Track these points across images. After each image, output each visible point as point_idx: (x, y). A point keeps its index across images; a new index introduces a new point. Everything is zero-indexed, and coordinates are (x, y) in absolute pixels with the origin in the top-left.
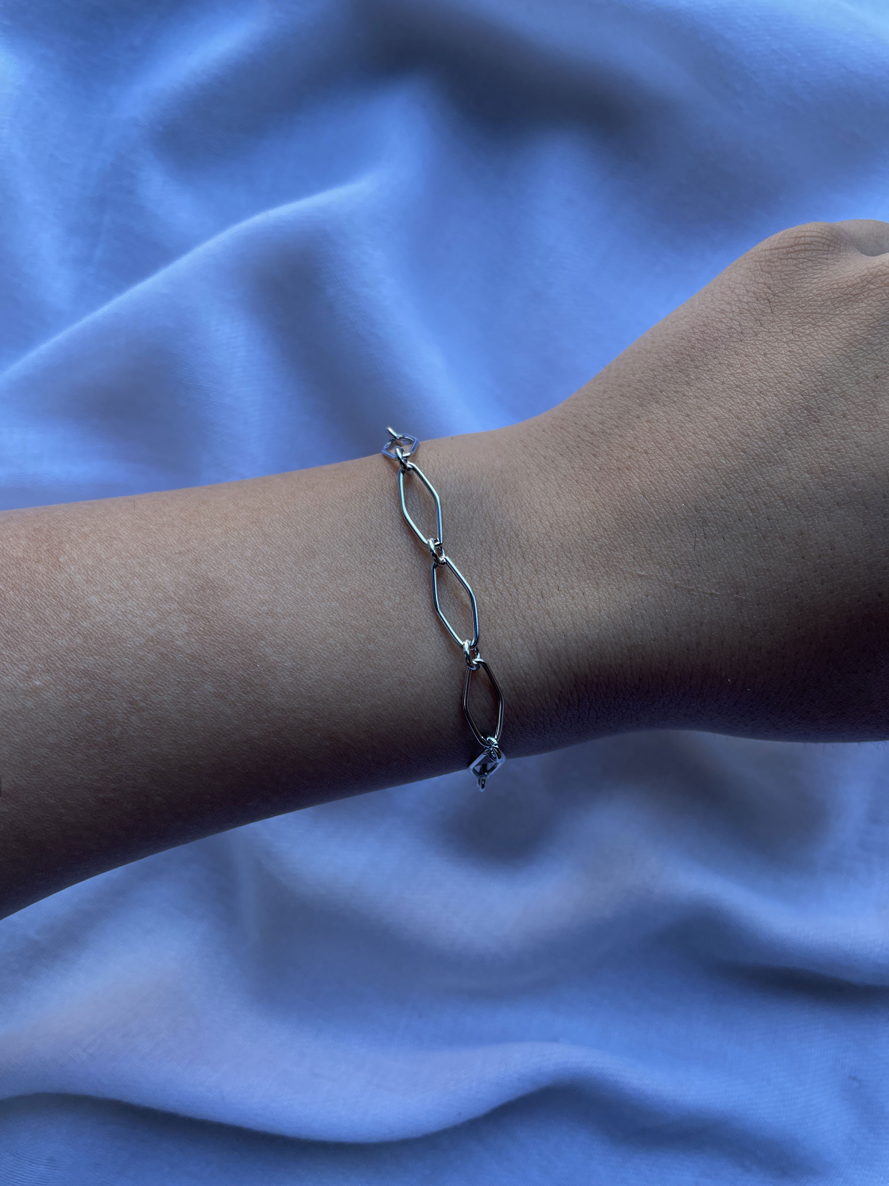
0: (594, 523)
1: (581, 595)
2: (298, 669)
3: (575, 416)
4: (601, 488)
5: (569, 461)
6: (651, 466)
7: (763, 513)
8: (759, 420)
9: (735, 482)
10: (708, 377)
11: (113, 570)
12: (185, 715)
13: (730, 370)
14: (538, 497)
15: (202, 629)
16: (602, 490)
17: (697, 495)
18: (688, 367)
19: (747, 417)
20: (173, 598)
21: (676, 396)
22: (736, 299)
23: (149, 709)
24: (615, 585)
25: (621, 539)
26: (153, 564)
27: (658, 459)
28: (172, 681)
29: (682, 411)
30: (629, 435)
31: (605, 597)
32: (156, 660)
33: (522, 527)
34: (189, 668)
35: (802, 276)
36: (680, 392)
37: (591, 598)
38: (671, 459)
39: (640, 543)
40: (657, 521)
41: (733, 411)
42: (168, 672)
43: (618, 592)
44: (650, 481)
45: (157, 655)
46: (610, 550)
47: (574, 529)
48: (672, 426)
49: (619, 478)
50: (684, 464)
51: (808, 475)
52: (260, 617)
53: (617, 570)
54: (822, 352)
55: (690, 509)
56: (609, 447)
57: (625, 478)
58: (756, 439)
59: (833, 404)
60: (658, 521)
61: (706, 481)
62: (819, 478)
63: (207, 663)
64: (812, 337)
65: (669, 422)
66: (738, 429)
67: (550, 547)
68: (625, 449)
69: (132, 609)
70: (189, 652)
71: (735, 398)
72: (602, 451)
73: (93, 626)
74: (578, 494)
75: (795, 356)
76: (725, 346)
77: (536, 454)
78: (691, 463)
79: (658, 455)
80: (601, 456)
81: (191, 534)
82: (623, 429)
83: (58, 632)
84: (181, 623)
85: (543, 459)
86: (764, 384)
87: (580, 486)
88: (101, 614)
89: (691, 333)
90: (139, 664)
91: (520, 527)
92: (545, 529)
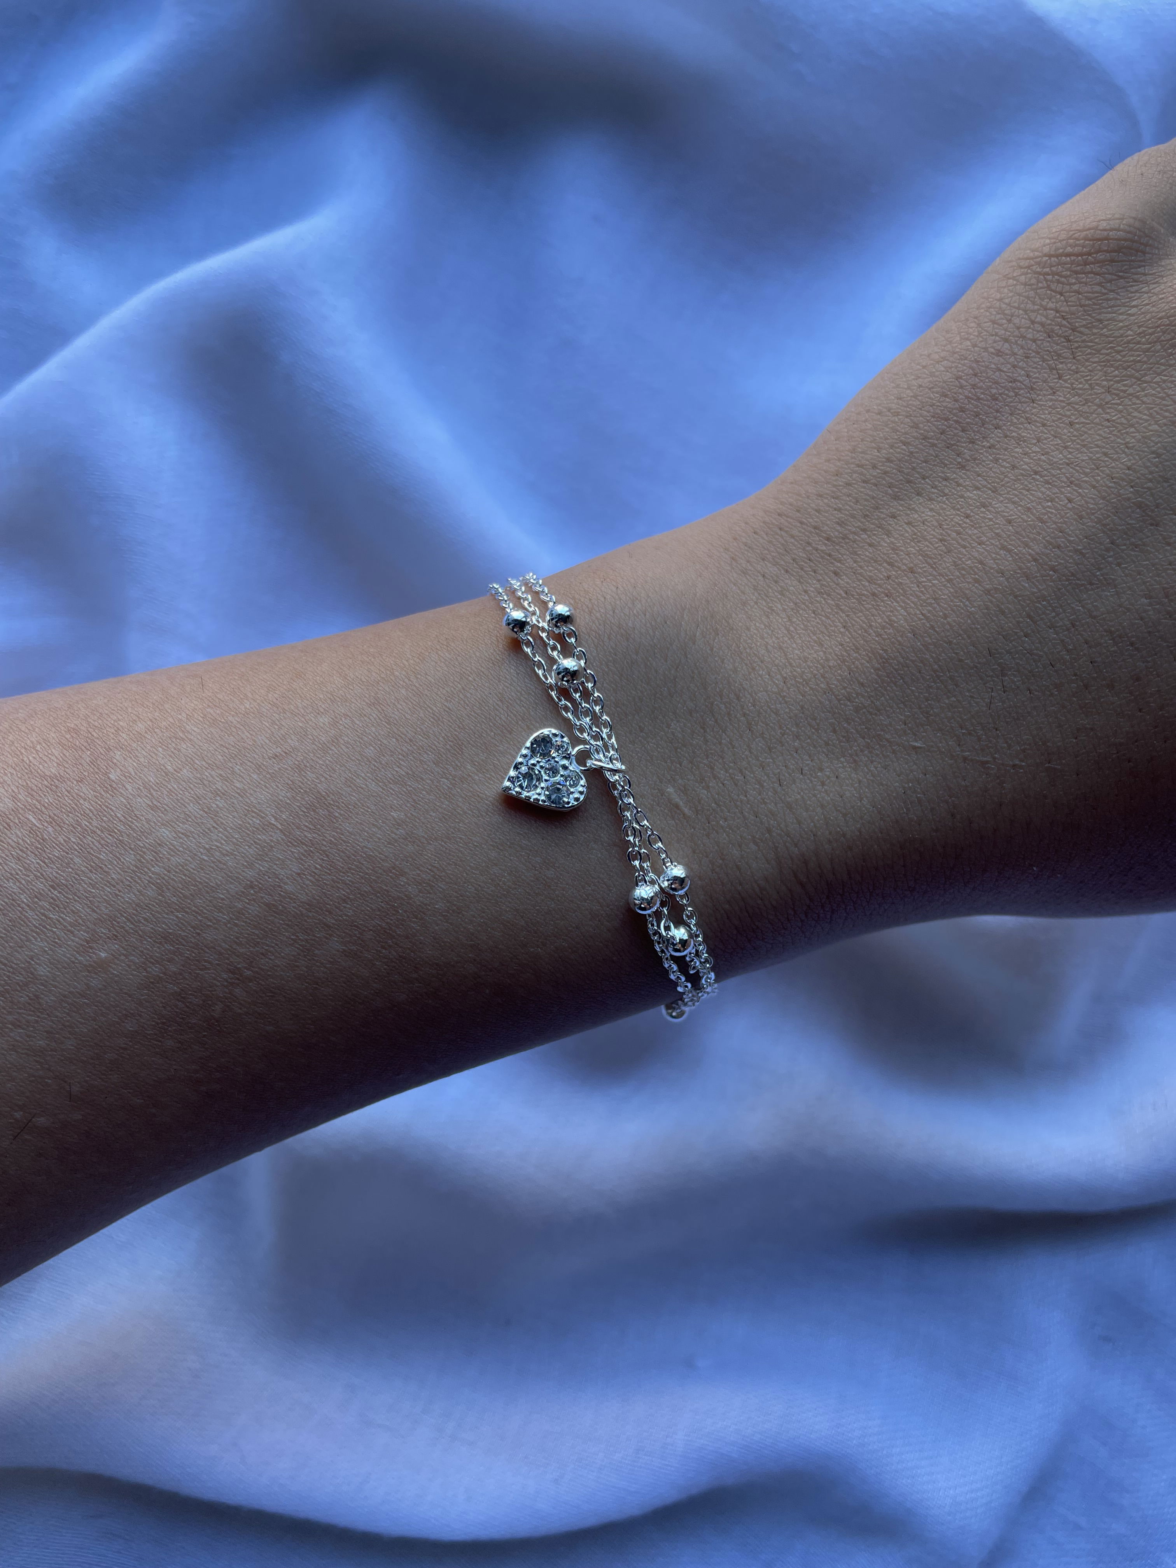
0: (846, 676)
1: (834, 779)
3: (798, 511)
4: (851, 623)
5: (800, 582)
6: (922, 592)
7: (1085, 655)
8: (1072, 524)
9: (1044, 613)
10: (990, 457)
11: (185, 788)
13: (1022, 448)
14: (762, 638)
15: (318, 866)
16: (853, 625)
17: (991, 633)
18: (958, 441)
19: (1053, 518)
20: (274, 825)
21: (946, 486)
24: (880, 763)
25: (885, 698)
26: (240, 775)
27: (930, 581)
28: (285, 939)
29: (958, 510)
30: (885, 545)
31: (868, 779)
32: (259, 912)
33: (744, 685)
34: (306, 921)
35: (1113, 302)
36: (952, 480)
37: (847, 782)
38: (949, 580)
39: (913, 703)
40: (935, 672)
41: (1035, 511)
42: (278, 928)
43: (885, 772)
44: (923, 615)
46: (871, 714)
47: (818, 685)
48: (946, 532)
49: (877, 610)
50: (969, 589)
51: (1145, 601)
53: (881, 741)
54: (1156, 423)
55: (981, 653)
56: (855, 562)
57: (885, 610)
58: (1070, 551)
60: (938, 671)
61: (1003, 613)
62: (1162, 604)
63: (330, 913)
64: (1138, 398)
65: (941, 526)
66: (1043, 538)
67: (786, 712)
68: (879, 565)
69: (218, 844)
70: (304, 898)
71: (1035, 491)
72: (847, 567)
73: (169, 871)
74: (818, 632)
75: (1117, 428)
76: (1011, 410)
77: (751, 571)
78: (980, 587)
79: (931, 575)
80: (846, 575)
81: (287, 726)
82: (874, 535)
83: (122, 882)
84: (288, 859)
85: (761, 578)
86: (1075, 470)
87: (820, 619)
88: (178, 855)
89: (956, 386)
90: (238, 920)
91: (741, 685)
92: (777, 686)
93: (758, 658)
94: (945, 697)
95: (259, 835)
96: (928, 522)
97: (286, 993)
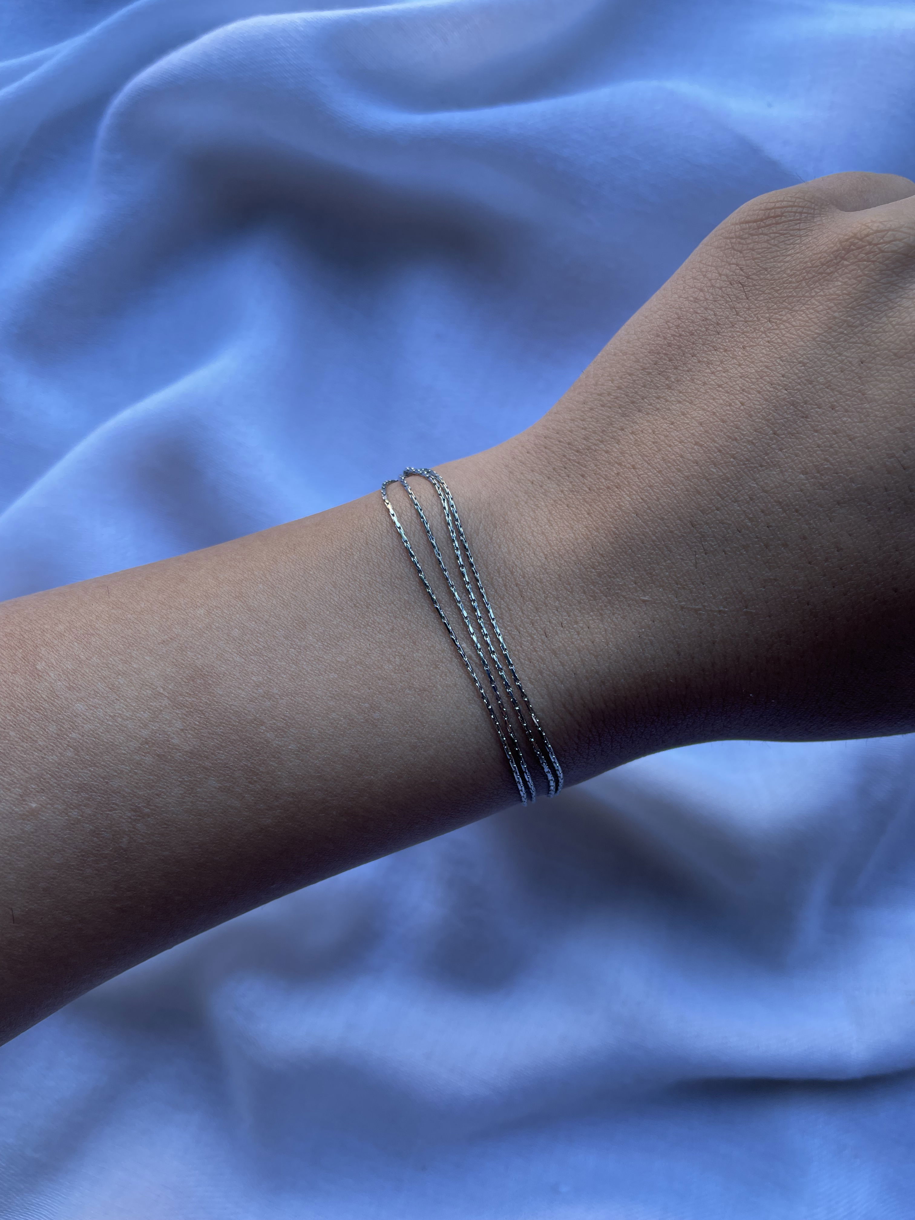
0: (590, 549)
1: (586, 629)
2: (303, 750)
3: (558, 433)
4: (592, 510)
5: (558, 485)
6: (641, 482)
7: (762, 521)
8: (744, 422)
9: (729, 491)
10: (688, 378)
11: (94, 671)
12: (193, 815)
13: (710, 369)
14: (530, 527)
15: (197, 723)
16: (594, 512)
17: (692, 509)
18: (667, 369)
20: (162, 694)
22: (709, 284)
23: (154, 814)
24: (619, 614)
25: (619, 565)
26: (136, 658)
27: (646, 473)
28: (173, 781)
29: (666, 419)
30: (616, 450)
31: (611, 628)
32: (154, 762)
33: (516, 563)
34: (189, 766)
35: (775, 254)
36: (662, 398)
37: (596, 631)
38: (660, 472)
39: (640, 566)
40: (653, 541)
41: (718, 414)
42: (168, 773)
43: (623, 621)
44: (642, 499)
45: (154, 758)
46: (610, 577)
47: (570, 558)
48: (657, 436)
49: (610, 499)
50: (674, 477)
51: (803, 476)
52: (256, 701)
53: (619, 597)
54: (802, 340)
55: (686, 525)
56: (596, 466)
57: (615, 498)
58: (744, 442)
59: (819, 396)
60: (655, 541)
61: (699, 493)
62: (815, 478)
63: (208, 758)
64: (789, 323)
65: (654, 432)
66: (725, 434)
67: (547, 581)
68: (612, 466)
69: (120, 712)
70: (187, 748)
71: (719, 399)
72: (590, 470)
73: (83, 736)
74: (570, 519)
75: (774, 346)
76: (703, 341)
77: (523, 480)
78: (681, 475)
79: (647, 469)
80: (589, 476)
81: (172, 619)
82: (609, 444)
83: (47, 747)
85: (530, 484)
86: (746, 381)
87: (571, 510)
88: (90, 723)
89: (666, 328)
91: (514, 563)
92: (540, 561)
93: (527, 542)
94: (663, 560)
95: (151, 702)
96: (646, 430)
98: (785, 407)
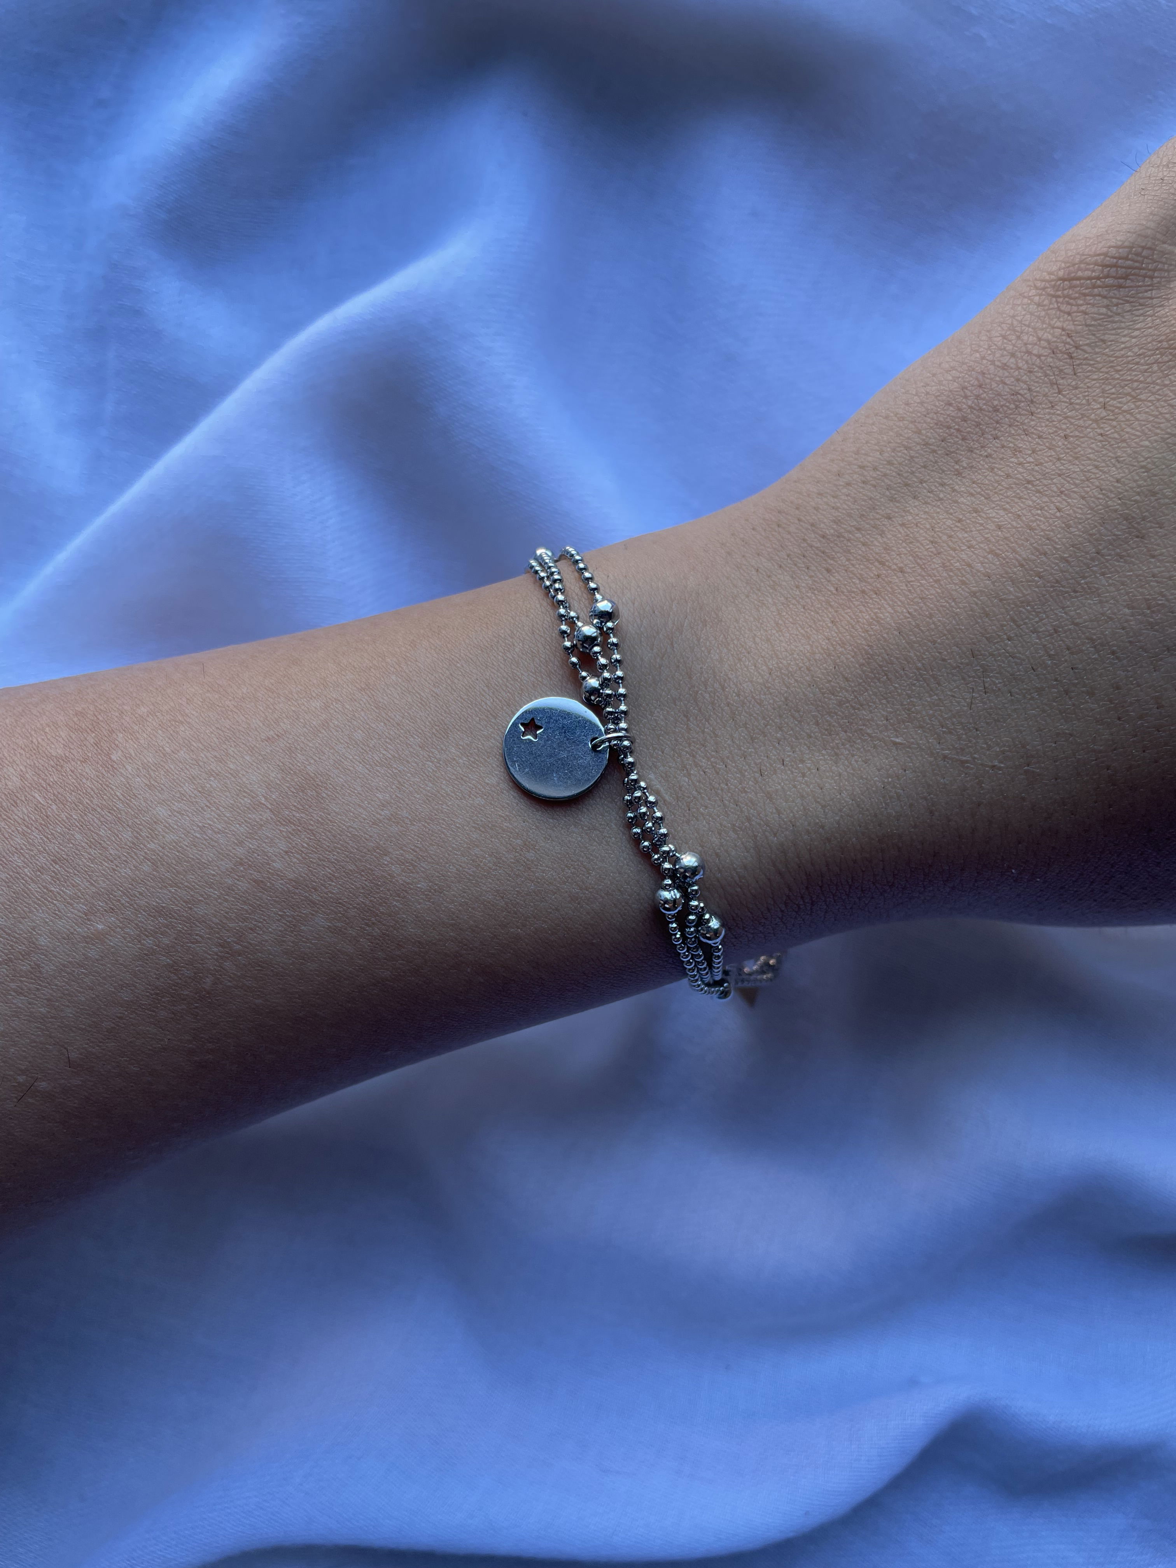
0: (831, 669)
1: (814, 771)
2: (436, 891)
3: (797, 508)
4: (839, 618)
5: (792, 577)
6: (909, 591)
7: (1066, 661)
8: (1059, 533)
9: (1028, 618)
10: (986, 466)
11: (181, 769)
12: (294, 957)
13: (1018, 458)
14: (750, 630)
15: (306, 845)
16: (841, 621)
17: (975, 635)
18: (958, 450)
19: (1042, 526)
20: (263, 804)
21: (942, 491)
22: (1023, 349)
24: (860, 757)
25: (868, 693)
26: (234, 757)
27: (918, 581)
28: (272, 914)
29: (951, 514)
30: (877, 544)
31: (848, 773)
32: (249, 889)
33: (729, 675)
34: (292, 897)
36: (948, 485)
37: (828, 774)
38: (937, 581)
39: (895, 699)
40: (919, 670)
41: (1024, 518)
42: (266, 904)
43: (865, 765)
44: (909, 613)
45: (249, 883)
46: (854, 708)
47: (802, 677)
48: (938, 535)
49: (865, 607)
50: (956, 590)
51: (1128, 611)
53: (863, 735)
54: (1148, 439)
55: (964, 653)
56: (848, 560)
57: (872, 606)
58: (1055, 558)
59: (1163, 512)
60: (921, 669)
61: (987, 615)
62: (1144, 614)
63: (316, 890)
65: (933, 528)
66: (1031, 544)
67: (770, 704)
68: (871, 564)
69: (210, 822)
70: (291, 877)
71: (1026, 499)
72: (839, 564)
73: (163, 848)
74: (807, 626)
75: (1109, 442)
76: (1010, 422)
77: (745, 565)
78: (966, 589)
79: (920, 575)
80: (838, 572)
81: (280, 711)
82: (868, 534)
83: (119, 857)
84: (277, 838)
85: (754, 572)
86: (1066, 481)
87: (809, 614)
88: (172, 832)
89: (961, 396)
90: (227, 895)
91: (727, 675)
92: (762, 678)
93: (746, 649)
94: (927, 695)
95: (249, 813)
96: (922, 524)
97: (273, 967)
98: (1116, 521)
